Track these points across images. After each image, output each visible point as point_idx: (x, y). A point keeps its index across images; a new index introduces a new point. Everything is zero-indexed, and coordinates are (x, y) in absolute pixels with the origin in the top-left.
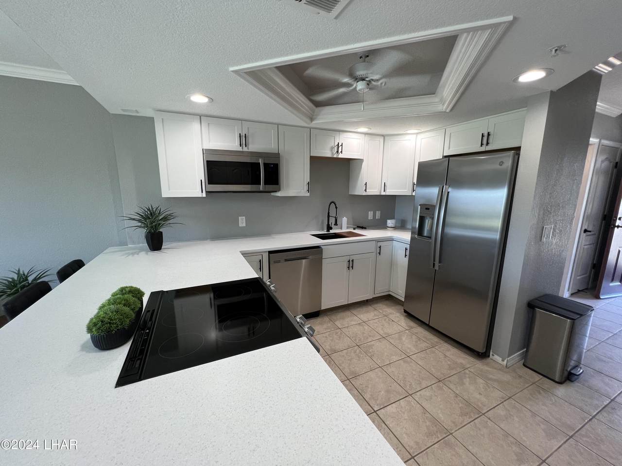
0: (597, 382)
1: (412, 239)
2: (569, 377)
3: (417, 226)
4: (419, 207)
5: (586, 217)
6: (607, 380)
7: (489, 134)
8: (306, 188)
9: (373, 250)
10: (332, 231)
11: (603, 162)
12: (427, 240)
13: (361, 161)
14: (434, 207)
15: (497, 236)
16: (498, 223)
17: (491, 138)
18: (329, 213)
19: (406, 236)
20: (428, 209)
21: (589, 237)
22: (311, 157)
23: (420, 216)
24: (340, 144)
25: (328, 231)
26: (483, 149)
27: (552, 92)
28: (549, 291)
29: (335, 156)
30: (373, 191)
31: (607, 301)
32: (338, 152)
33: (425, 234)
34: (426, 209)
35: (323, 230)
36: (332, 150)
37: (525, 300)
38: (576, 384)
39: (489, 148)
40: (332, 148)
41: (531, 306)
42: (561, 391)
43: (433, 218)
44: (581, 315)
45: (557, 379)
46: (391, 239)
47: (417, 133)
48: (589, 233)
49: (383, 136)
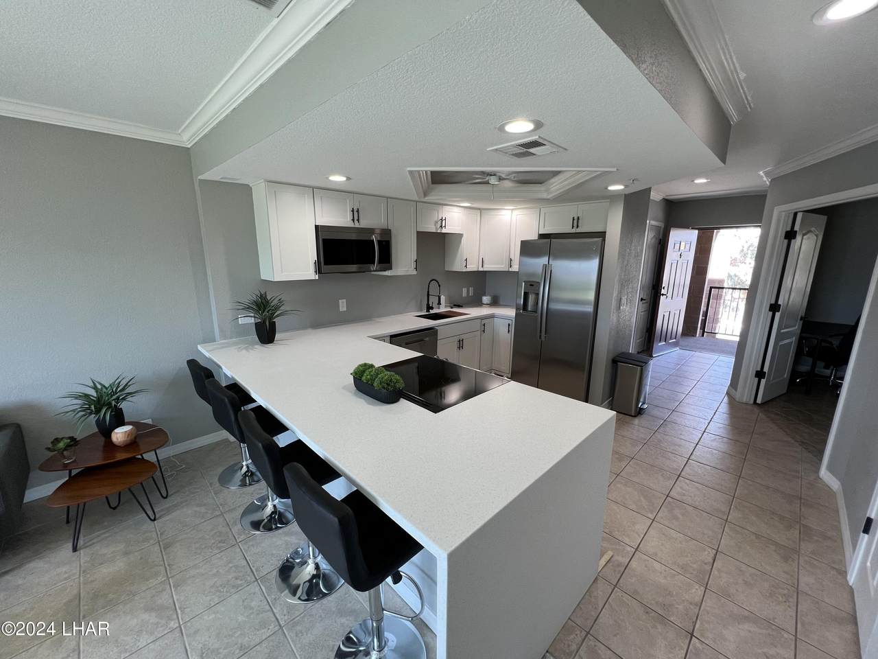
0: (656, 412)
1: (517, 314)
2: (640, 412)
3: (522, 302)
4: (524, 284)
5: (643, 288)
6: (661, 410)
7: (578, 219)
8: (413, 265)
9: (478, 328)
10: (432, 312)
11: (651, 239)
12: (533, 314)
13: (461, 235)
14: (539, 283)
15: (590, 309)
16: (591, 296)
17: (580, 221)
18: (428, 292)
19: (511, 313)
20: (532, 286)
21: (644, 305)
22: (417, 232)
23: (524, 293)
24: (444, 218)
25: (428, 311)
26: (574, 231)
27: (625, 195)
28: (624, 350)
29: (439, 231)
30: (472, 267)
31: (657, 358)
32: (441, 226)
33: (530, 308)
34: (531, 285)
35: (421, 310)
36: (435, 225)
37: (611, 358)
38: (644, 415)
39: (579, 230)
40: (436, 222)
41: (615, 362)
42: (636, 421)
43: (537, 294)
44: (646, 363)
45: (633, 414)
46: (492, 316)
47: (513, 209)
48: (644, 301)
49: (479, 209)
